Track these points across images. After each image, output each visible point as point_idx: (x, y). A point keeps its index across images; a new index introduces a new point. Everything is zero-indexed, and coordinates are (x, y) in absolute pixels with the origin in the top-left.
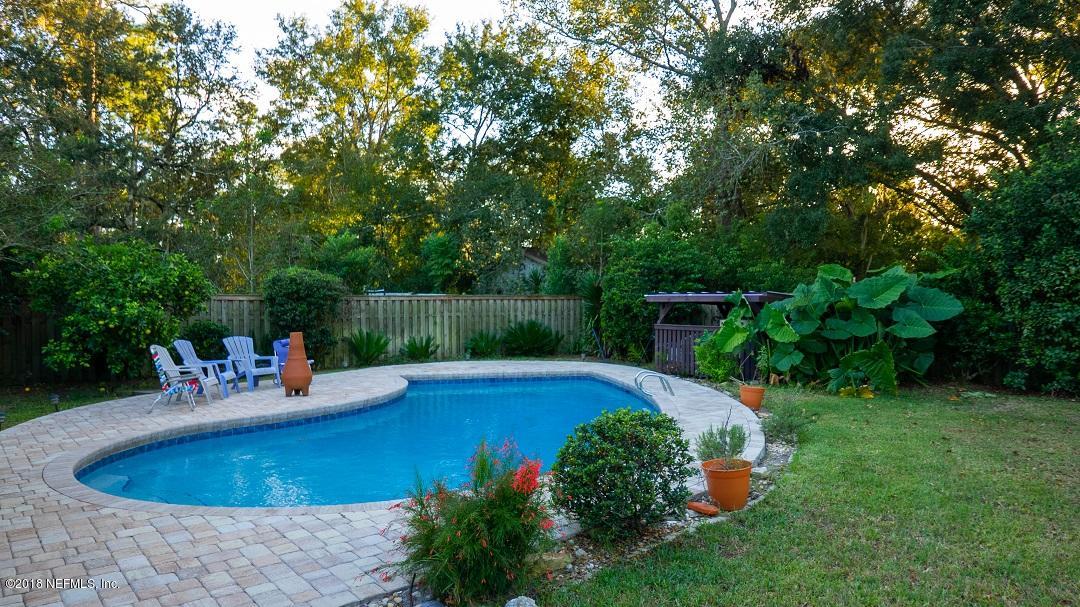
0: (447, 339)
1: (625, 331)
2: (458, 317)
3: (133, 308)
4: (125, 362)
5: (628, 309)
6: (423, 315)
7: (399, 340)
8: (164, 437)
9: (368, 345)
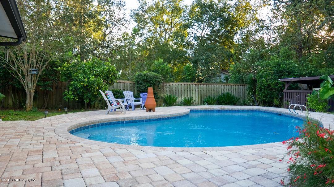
0: (197, 98)
1: (267, 95)
2: (201, 91)
3: (93, 78)
4: (90, 99)
5: (269, 86)
6: (189, 90)
7: (180, 98)
8: (104, 122)
9: (170, 100)
